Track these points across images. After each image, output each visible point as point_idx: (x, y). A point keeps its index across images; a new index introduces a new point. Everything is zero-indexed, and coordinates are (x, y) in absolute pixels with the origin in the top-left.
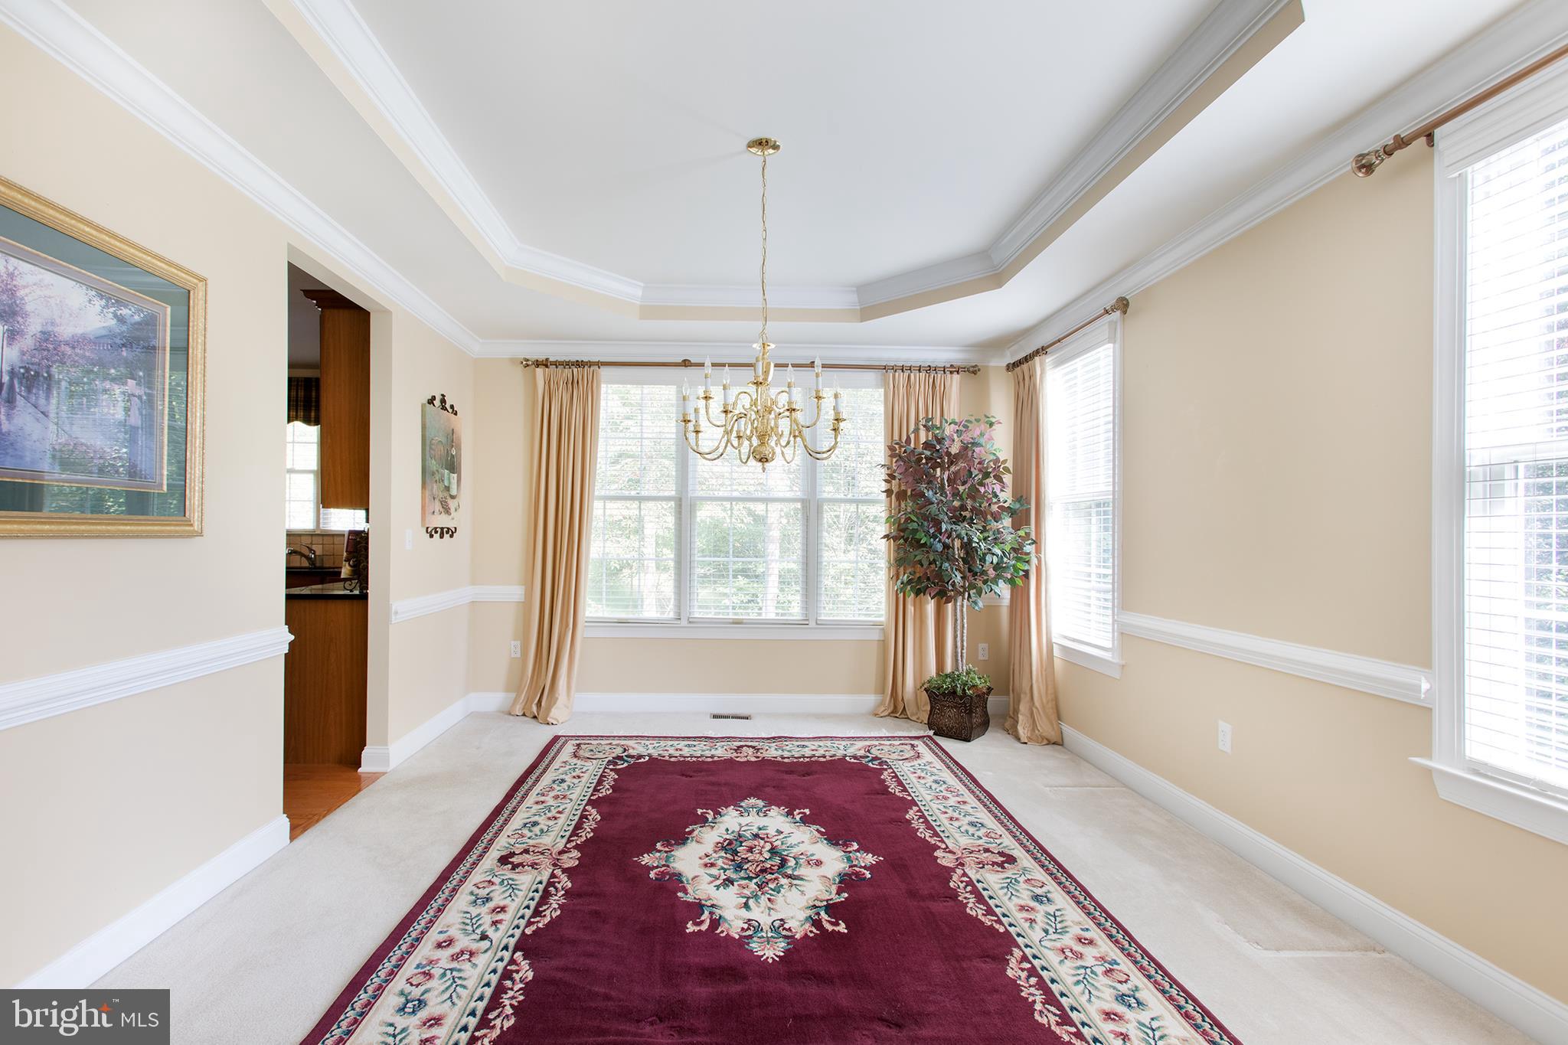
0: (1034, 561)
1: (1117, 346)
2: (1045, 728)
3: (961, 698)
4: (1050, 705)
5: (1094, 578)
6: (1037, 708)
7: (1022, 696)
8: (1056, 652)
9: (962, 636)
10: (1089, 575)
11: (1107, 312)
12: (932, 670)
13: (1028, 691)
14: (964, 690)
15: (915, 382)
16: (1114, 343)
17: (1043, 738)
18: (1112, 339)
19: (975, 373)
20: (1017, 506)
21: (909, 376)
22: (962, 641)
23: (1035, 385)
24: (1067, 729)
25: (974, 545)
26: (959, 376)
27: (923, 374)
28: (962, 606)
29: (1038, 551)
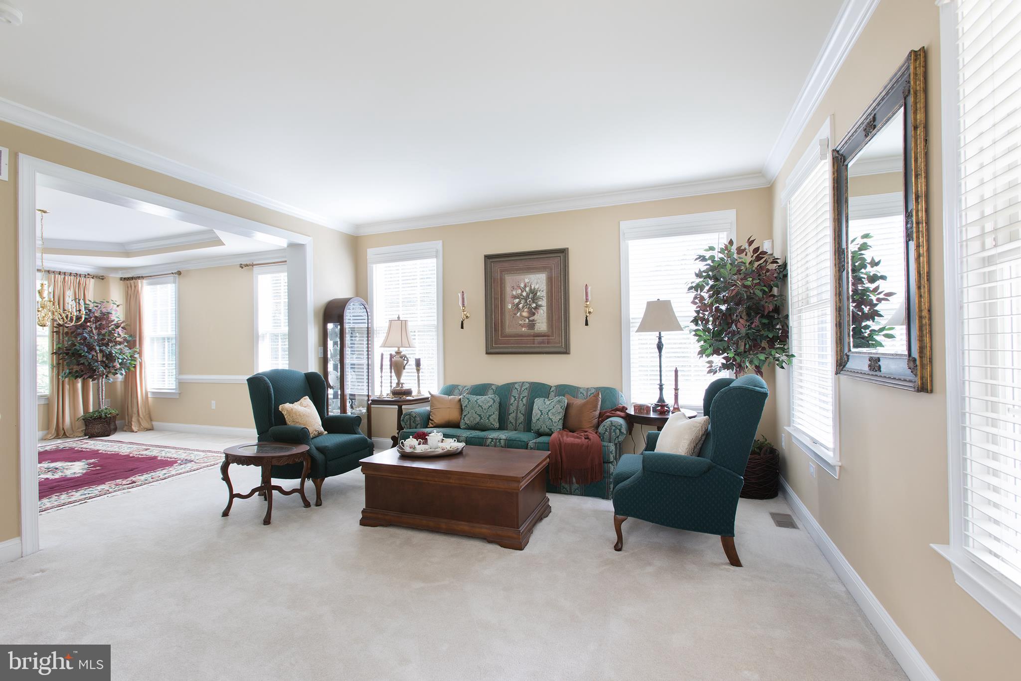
0: (138, 360)
1: (177, 284)
2: (145, 424)
3: (104, 419)
4: (147, 416)
5: (166, 365)
6: (141, 418)
7: (134, 415)
8: (150, 395)
9: (102, 394)
10: (164, 364)
11: (173, 273)
12: (81, 412)
13: (136, 412)
14: (106, 416)
15: (68, 281)
16: (175, 283)
17: (145, 429)
18: (174, 282)
19: (103, 279)
20: (131, 339)
21: (64, 278)
22: (102, 396)
23: (138, 291)
24: (154, 423)
25: (114, 355)
26: (93, 280)
27: (73, 277)
28: (102, 381)
29: (140, 356)
